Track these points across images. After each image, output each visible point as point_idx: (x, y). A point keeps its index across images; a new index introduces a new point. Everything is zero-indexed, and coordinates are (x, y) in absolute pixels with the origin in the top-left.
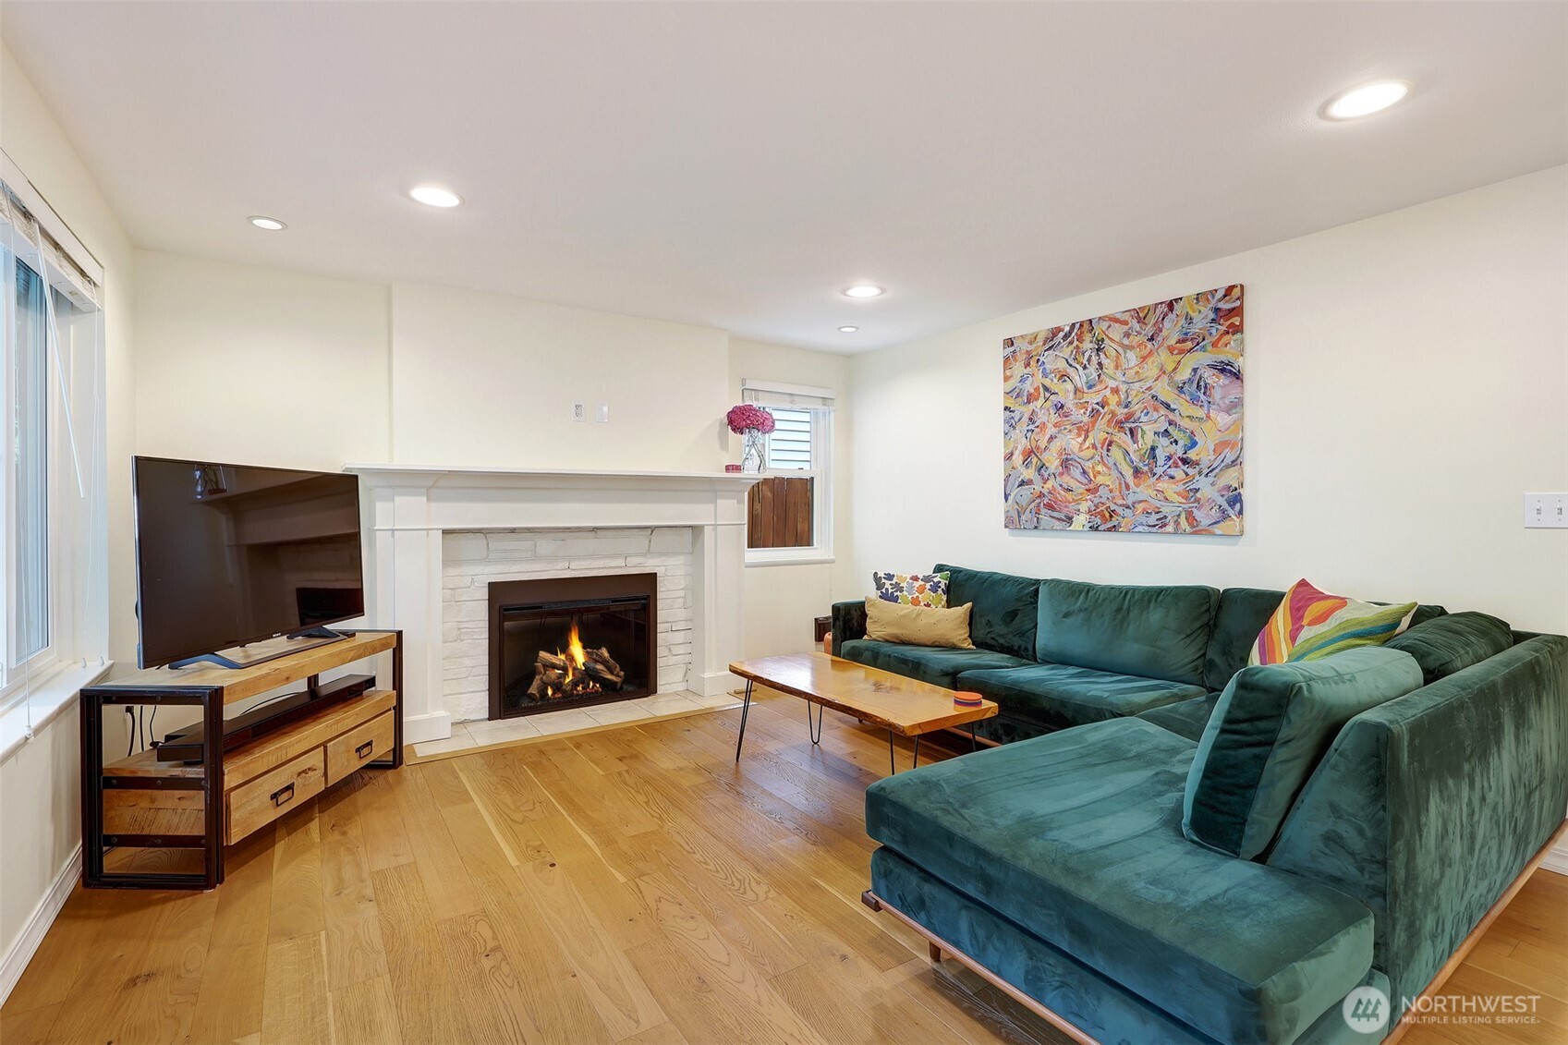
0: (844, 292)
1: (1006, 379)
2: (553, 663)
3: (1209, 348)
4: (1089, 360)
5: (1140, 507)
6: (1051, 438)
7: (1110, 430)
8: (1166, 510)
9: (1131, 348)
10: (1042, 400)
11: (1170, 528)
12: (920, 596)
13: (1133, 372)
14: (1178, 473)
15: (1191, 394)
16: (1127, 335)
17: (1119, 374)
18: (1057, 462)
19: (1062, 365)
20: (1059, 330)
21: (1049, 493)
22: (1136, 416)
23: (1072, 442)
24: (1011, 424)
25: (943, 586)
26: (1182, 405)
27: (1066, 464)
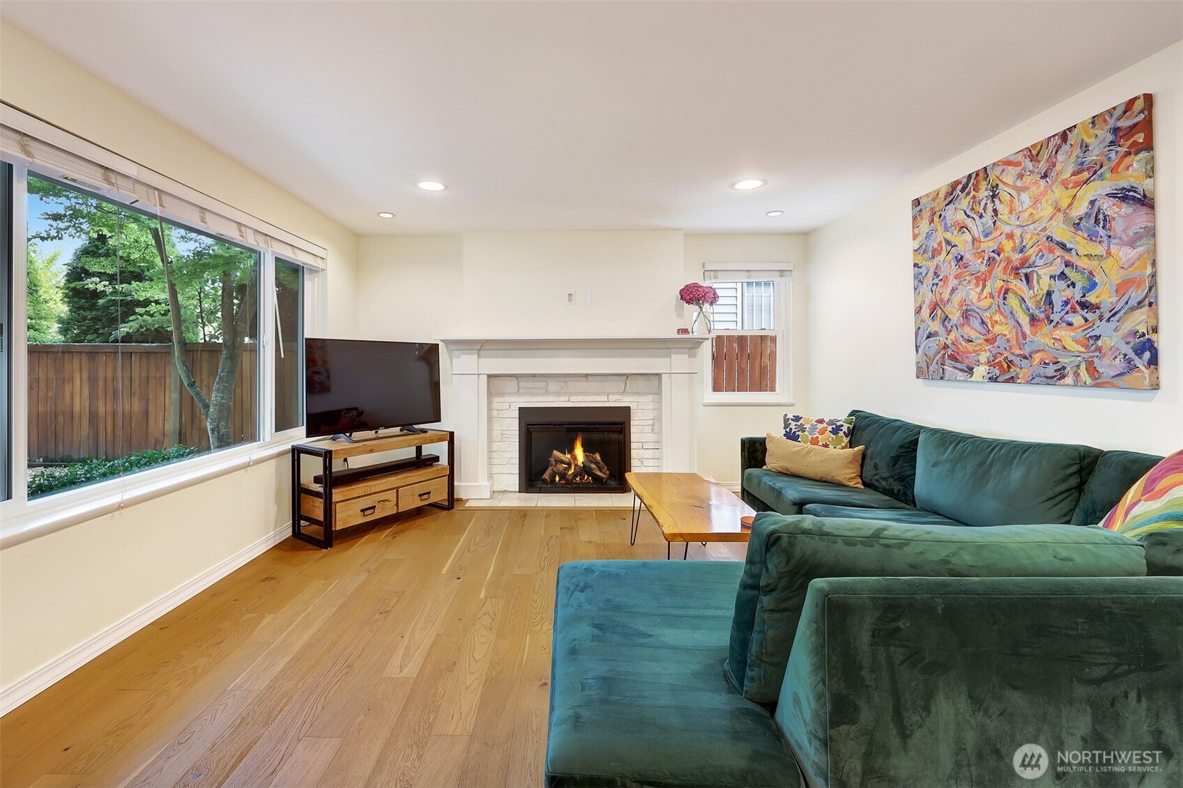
0: (732, 186)
1: (915, 237)
2: (562, 460)
3: (1108, 175)
4: (985, 209)
5: (1037, 358)
6: (953, 290)
7: (1005, 278)
8: (1063, 360)
9: (1024, 189)
10: (944, 253)
11: (1069, 380)
12: (820, 437)
13: (1026, 214)
14: (1077, 320)
15: (1088, 230)
16: (1021, 176)
17: (1013, 217)
18: (958, 314)
19: (961, 216)
20: (957, 183)
21: (953, 344)
22: (1031, 261)
23: (970, 293)
24: (919, 279)
25: (845, 429)
26: (1081, 245)
27: (966, 315)
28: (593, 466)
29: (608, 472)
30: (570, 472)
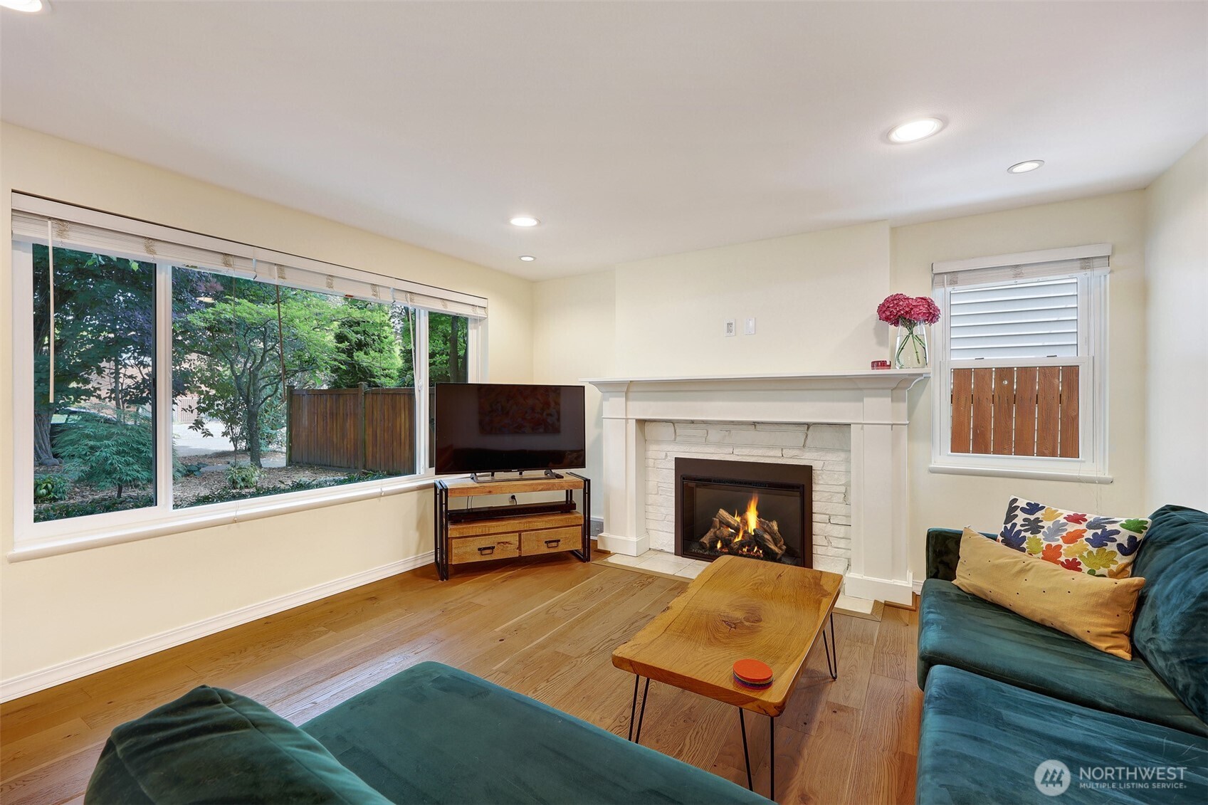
2: (728, 522)
12: (1065, 546)
28: (767, 536)
29: (784, 547)
30: (737, 540)
